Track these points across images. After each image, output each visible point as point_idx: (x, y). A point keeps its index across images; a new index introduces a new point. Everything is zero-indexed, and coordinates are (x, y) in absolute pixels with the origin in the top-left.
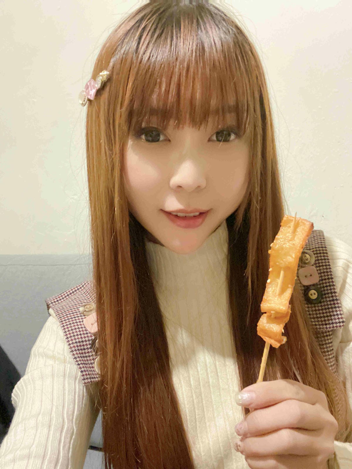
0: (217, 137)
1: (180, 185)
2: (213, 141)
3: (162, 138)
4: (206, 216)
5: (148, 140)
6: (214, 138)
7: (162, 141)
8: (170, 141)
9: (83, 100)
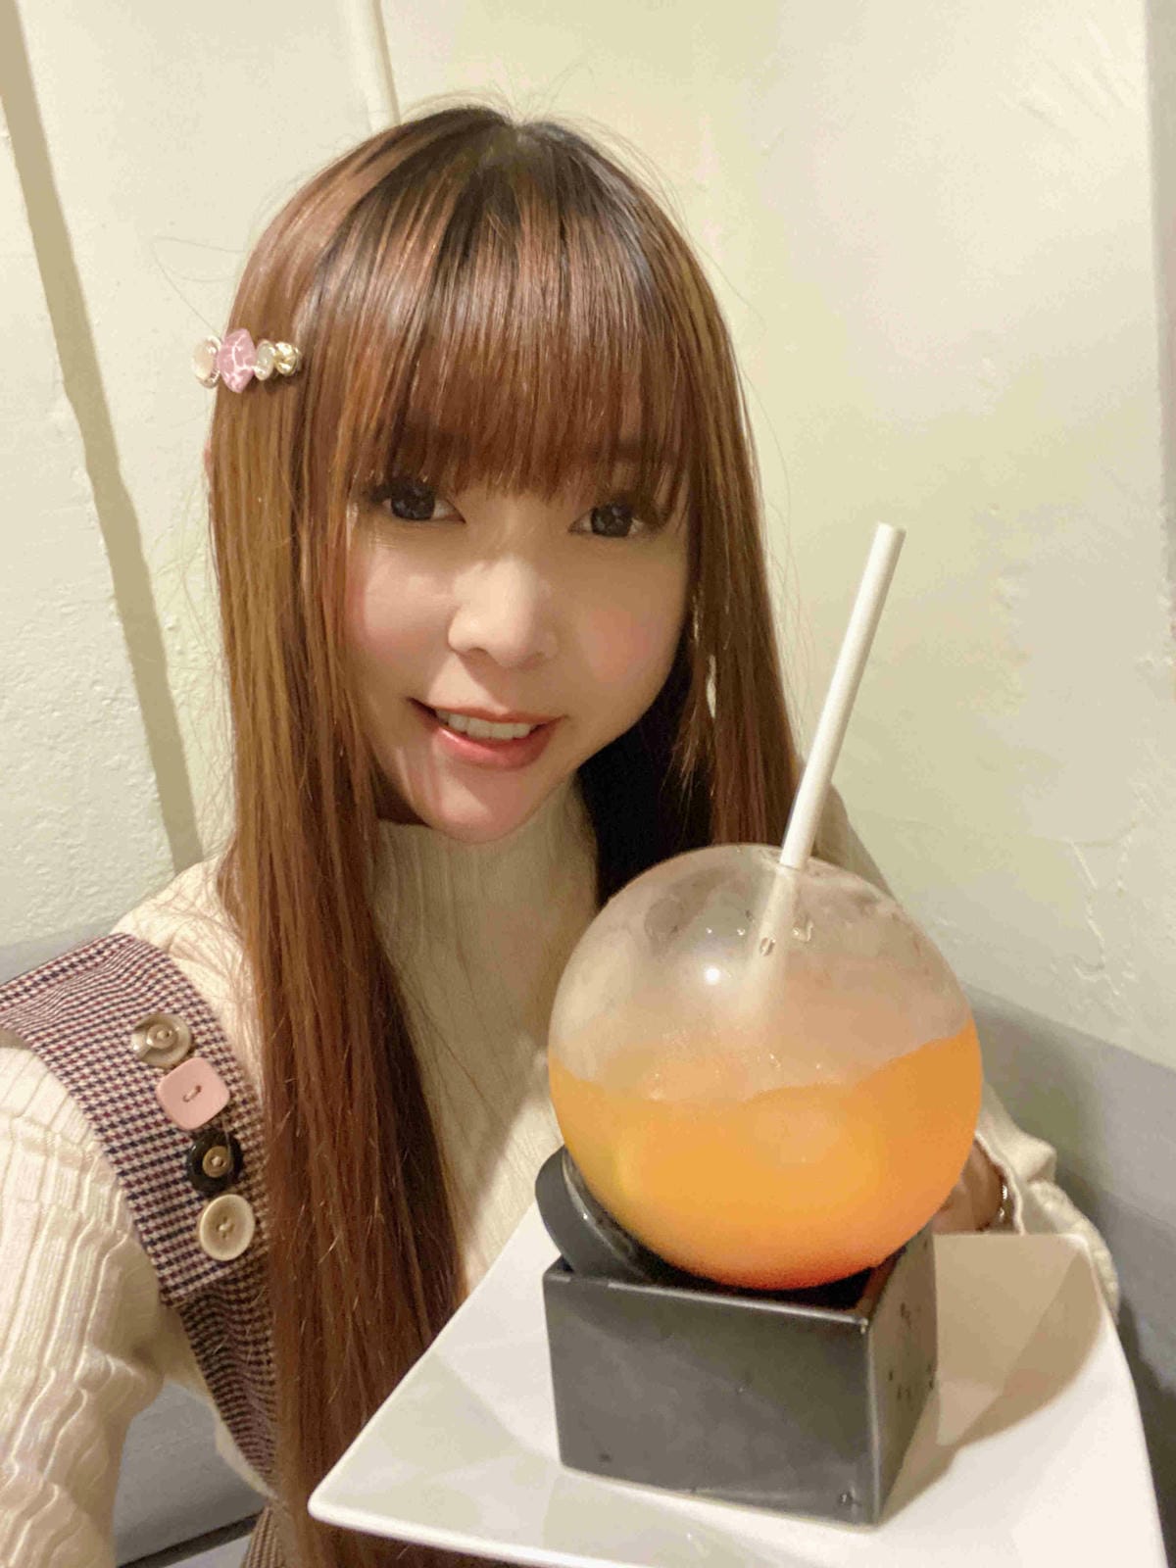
0: (593, 521)
1: (482, 647)
2: (582, 532)
3: (439, 511)
4: (548, 735)
5: (398, 513)
6: (587, 525)
7: (437, 520)
8: (463, 521)
9: (209, 372)
